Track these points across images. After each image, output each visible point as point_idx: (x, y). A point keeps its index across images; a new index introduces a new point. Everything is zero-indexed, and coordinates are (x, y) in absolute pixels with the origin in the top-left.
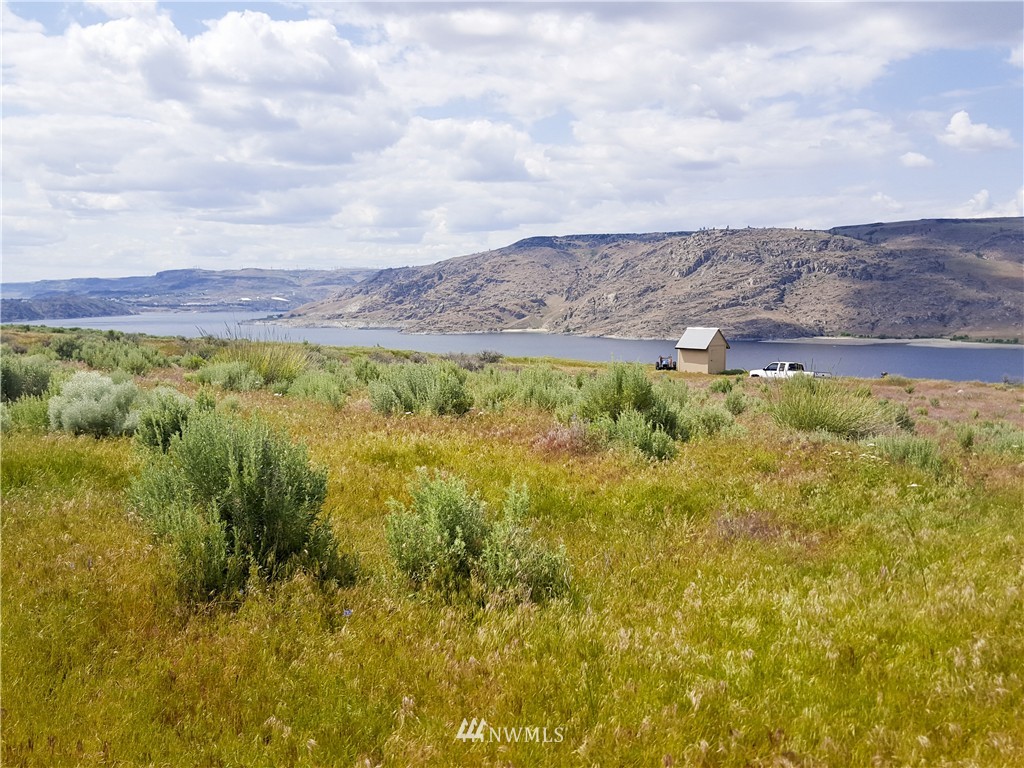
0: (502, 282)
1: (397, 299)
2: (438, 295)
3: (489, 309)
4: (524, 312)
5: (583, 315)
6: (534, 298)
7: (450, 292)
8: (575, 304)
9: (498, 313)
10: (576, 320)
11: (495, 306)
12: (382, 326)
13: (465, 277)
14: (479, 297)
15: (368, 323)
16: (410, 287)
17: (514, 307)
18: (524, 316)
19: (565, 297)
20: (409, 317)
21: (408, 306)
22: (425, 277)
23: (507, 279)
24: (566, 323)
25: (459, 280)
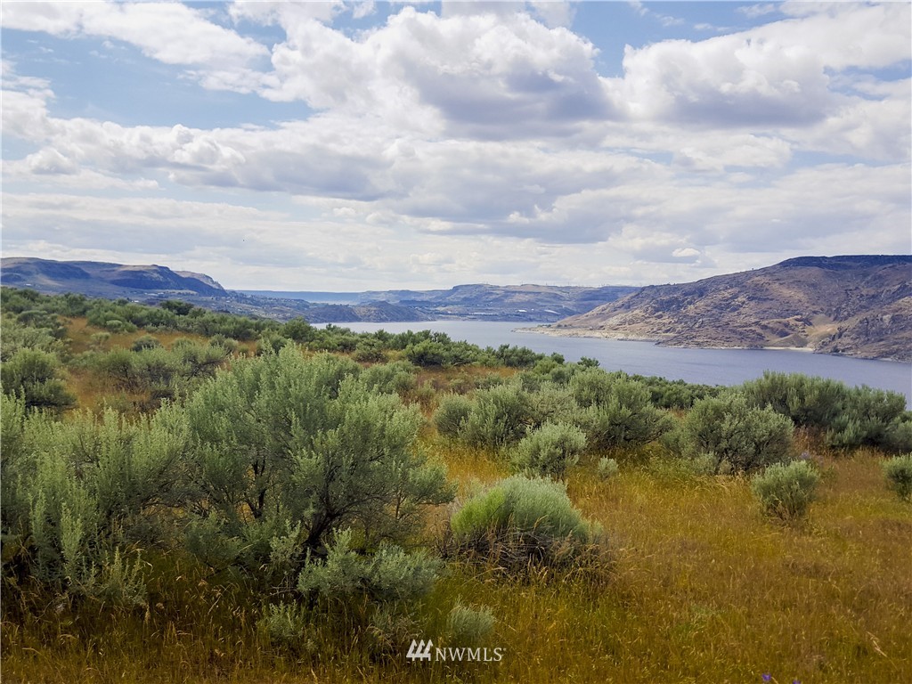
0: (765, 300)
1: (657, 314)
2: (698, 311)
3: (750, 326)
4: (787, 330)
5: (854, 336)
6: (799, 317)
7: (709, 308)
8: (844, 325)
9: (759, 330)
10: (846, 341)
11: (756, 323)
12: (641, 338)
13: (726, 294)
14: (739, 314)
15: (627, 335)
16: (670, 303)
17: (777, 326)
18: (787, 334)
19: (832, 317)
20: (667, 331)
21: (667, 321)
22: (686, 294)
23: (770, 297)
24: (834, 344)
25: (720, 297)
